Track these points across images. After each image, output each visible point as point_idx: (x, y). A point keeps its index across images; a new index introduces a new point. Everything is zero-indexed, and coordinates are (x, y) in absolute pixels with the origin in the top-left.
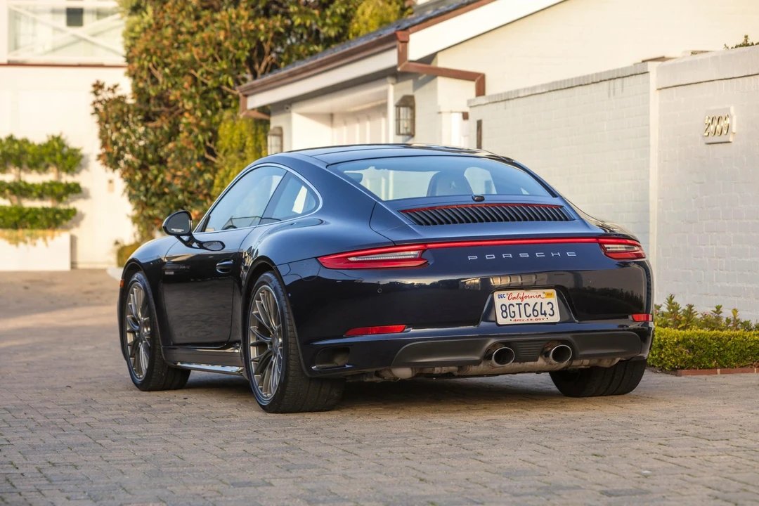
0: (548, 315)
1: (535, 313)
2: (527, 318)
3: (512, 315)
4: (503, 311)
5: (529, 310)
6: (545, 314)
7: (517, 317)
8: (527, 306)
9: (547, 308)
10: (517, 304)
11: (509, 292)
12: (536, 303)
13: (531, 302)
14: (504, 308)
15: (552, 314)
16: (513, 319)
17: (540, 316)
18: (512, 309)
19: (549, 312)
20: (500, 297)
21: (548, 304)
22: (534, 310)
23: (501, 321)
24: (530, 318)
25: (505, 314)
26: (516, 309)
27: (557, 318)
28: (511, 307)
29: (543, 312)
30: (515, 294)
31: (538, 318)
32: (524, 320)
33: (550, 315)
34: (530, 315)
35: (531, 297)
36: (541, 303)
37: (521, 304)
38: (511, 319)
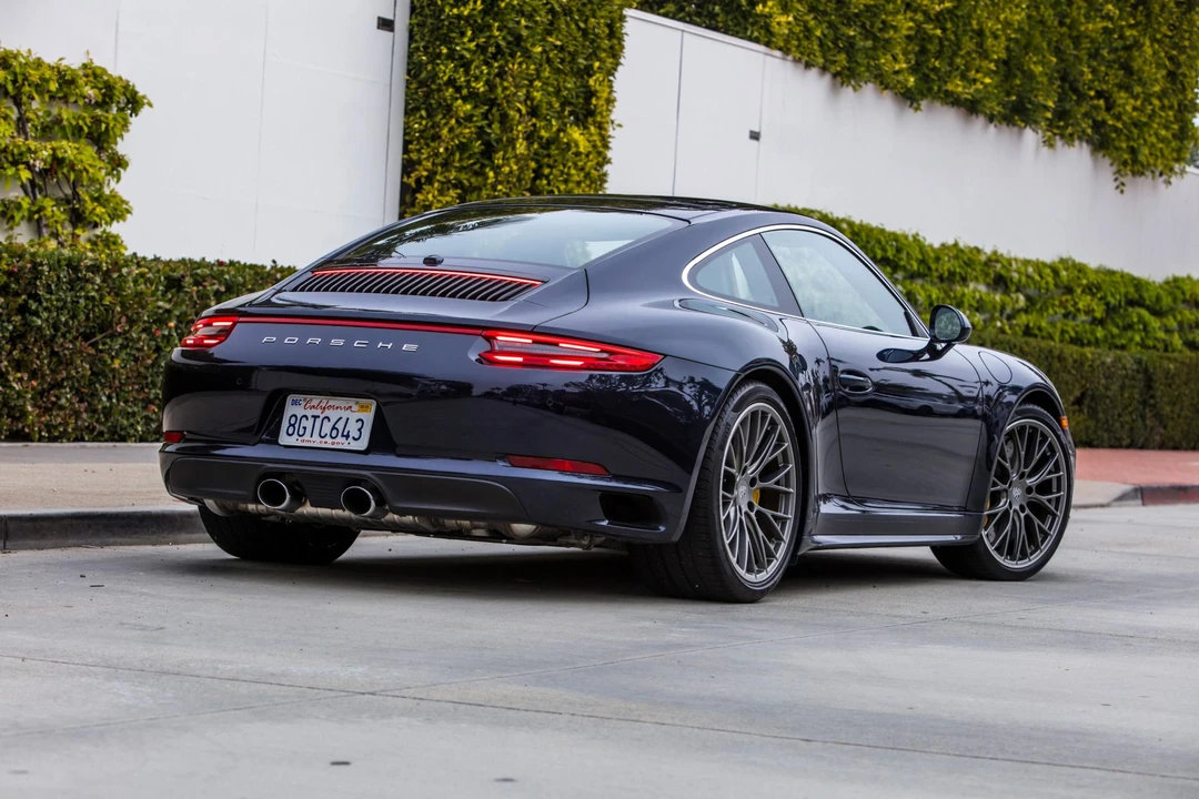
0: (350, 439)
1: (335, 433)
2: (320, 439)
3: (302, 432)
4: (290, 425)
5: (327, 428)
6: (347, 437)
7: (307, 437)
8: (326, 420)
9: (353, 428)
10: (313, 416)
11: (309, 397)
12: (340, 418)
14: (293, 420)
15: (357, 437)
16: (300, 439)
17: (340, 439)
18: (304, 423)
19: (355, 433)
20: (295, 403)
21: (357, 421)
22: (334, 428)
23: (283, 439)
24: (324, 440)
25: (290, 431)
26: (309, 423)
27: (362, 445)
28: (304, 419)
29: (345, 433)
30: (316, 400)
31: (335, 440)
32: (316, 441)
33: (354, 438)
34: (326, 435)
35: (337, 408)
36: (348, 419)
37: (319, 417)
38: (297, 437)
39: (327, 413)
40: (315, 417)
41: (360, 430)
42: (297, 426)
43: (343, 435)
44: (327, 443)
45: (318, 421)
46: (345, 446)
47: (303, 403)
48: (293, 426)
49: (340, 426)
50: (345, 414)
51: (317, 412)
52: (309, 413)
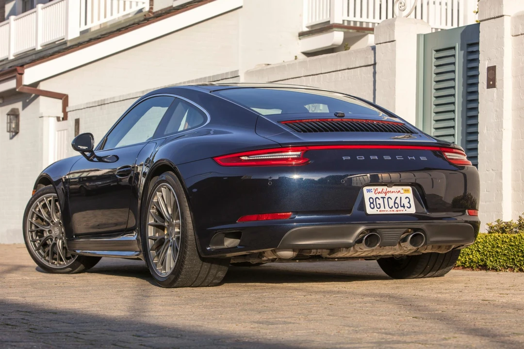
1: (396, 205)
2: (390, 209)
3: (378, 206)
4: (371, 203)
5: (391, 203)
6: (404, 207)
7: (382, 208)
8: (389, 199)
9: (405, 202)
10: (381, 198)
14: (371, 201)
15: (409, 206)
16: (379, 210)
17: (400, 208)
18: (378, 201)
19: (407, 205)
20: (368, 191)
21: (406, 198)
22: (395, 203)
23: (369, 211)
24: (392, 210)
25: (372, 206)
27: (413, 210)
29: (402, 205)
30: (379, 189)
31: (398, 209)
32: (388, 211)
33: (407, 207)
34: (392, 207)
35: (393, 192)
36: (401, 198)
37: (385, 198)
38: (377, 209)
39: (388, 195)
40: (383, 198)
41: (409, 203)
42: (374, 203)
43: (401, 206)
44: (394, 211)
45: (386, 200)
46: (404, 212)
47: (374, 191)
48: (373, 203)
49: (398, 201)
50: (399, 195)
51: (383, 195)
52: (379, 196)
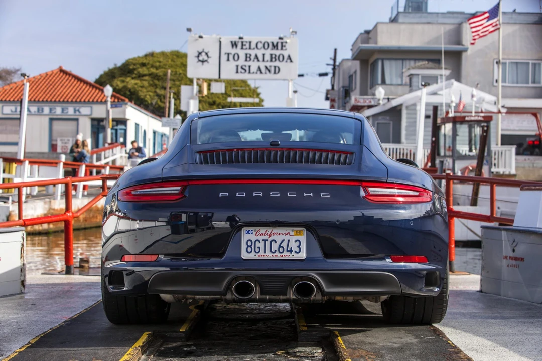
0: (293, 253)
1: (281, 250)
2: (272, 254)
3: (257, 250)
4: (248, 246)
5: (275, 246)
6: (291, 251)
7: (262, 253)
8: (273, 242)
9: (294, 246)
10: (263, 240)
11: (257, 228)
12: (284, 240)
13: (279, 239)
14: (249, 243)
15: (298, 251)
16: (257, 255)
17: (285, 253)
18: (258, 244)
19: (295, 249)
20: (248, 232)
21: (296, 241)
22: (280, 246)
23: (245, 255)
24: (275, 254)
25: (249, 250)
26: (262, 245)
27: (303, 255)
28: (257, 242)
29: (289, 249)
30: (263, 230)
31: (283, 254)
32: (269, 256)
33: (295, 252)
34: (276, 251)
35: (280, 234)
36: (289, 240)
37: (268, 240)
38: (256, 254)
39: (273, 237)
40: (265, 241)
41: (299, 247)
42: (253, 246)
43: (287, 251)
44: (278, 256)
45: (268, 243)
46: (291, 257)
47: (254, 233)
48: (251, 246)
49: (284, 244)
50: (287, 238)
51: (266, 237)
52: (261, 238)
